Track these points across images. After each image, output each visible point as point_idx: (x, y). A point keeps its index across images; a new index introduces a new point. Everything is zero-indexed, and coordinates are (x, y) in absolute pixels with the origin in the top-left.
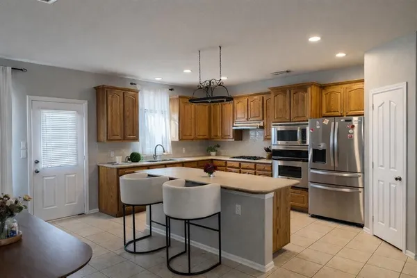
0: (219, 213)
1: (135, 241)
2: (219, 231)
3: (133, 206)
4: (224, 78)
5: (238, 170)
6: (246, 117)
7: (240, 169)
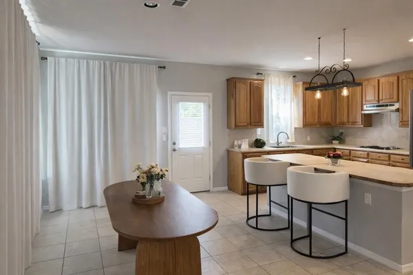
0: (346, 201)
1: (257, 216)
2: (346, 219)
3: (257, 185)
4: (347, 60)
5: (366, 160)
6: (377, 99)
7: (369, 159)
